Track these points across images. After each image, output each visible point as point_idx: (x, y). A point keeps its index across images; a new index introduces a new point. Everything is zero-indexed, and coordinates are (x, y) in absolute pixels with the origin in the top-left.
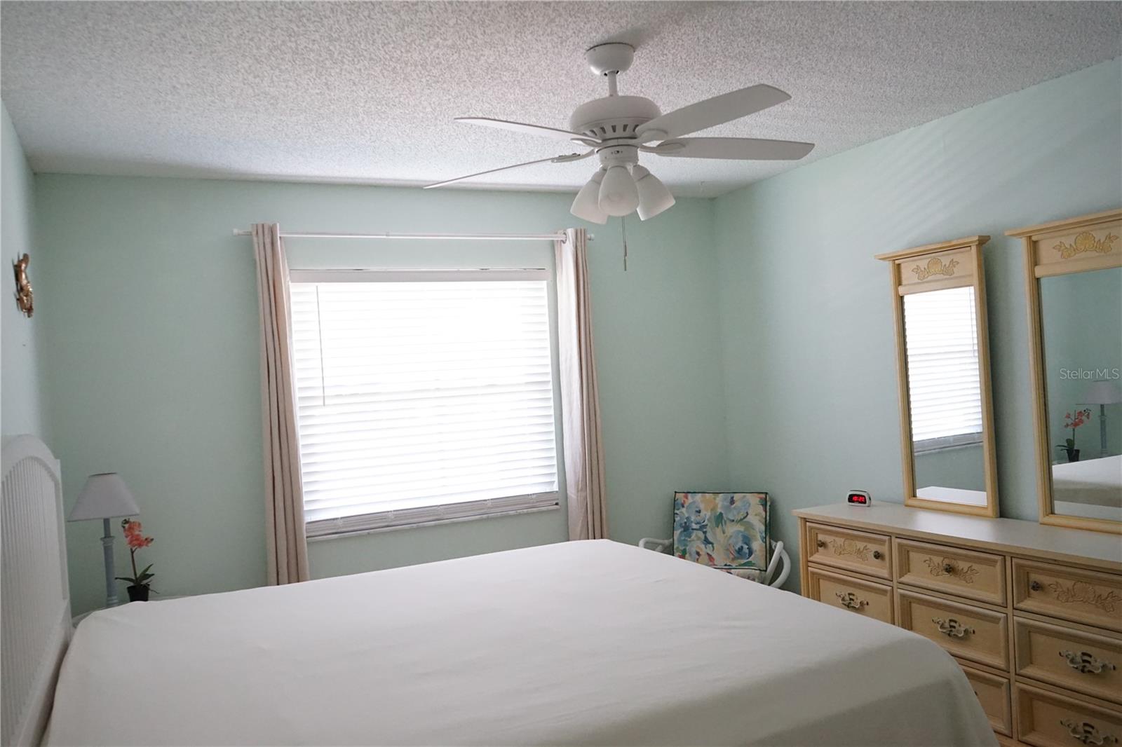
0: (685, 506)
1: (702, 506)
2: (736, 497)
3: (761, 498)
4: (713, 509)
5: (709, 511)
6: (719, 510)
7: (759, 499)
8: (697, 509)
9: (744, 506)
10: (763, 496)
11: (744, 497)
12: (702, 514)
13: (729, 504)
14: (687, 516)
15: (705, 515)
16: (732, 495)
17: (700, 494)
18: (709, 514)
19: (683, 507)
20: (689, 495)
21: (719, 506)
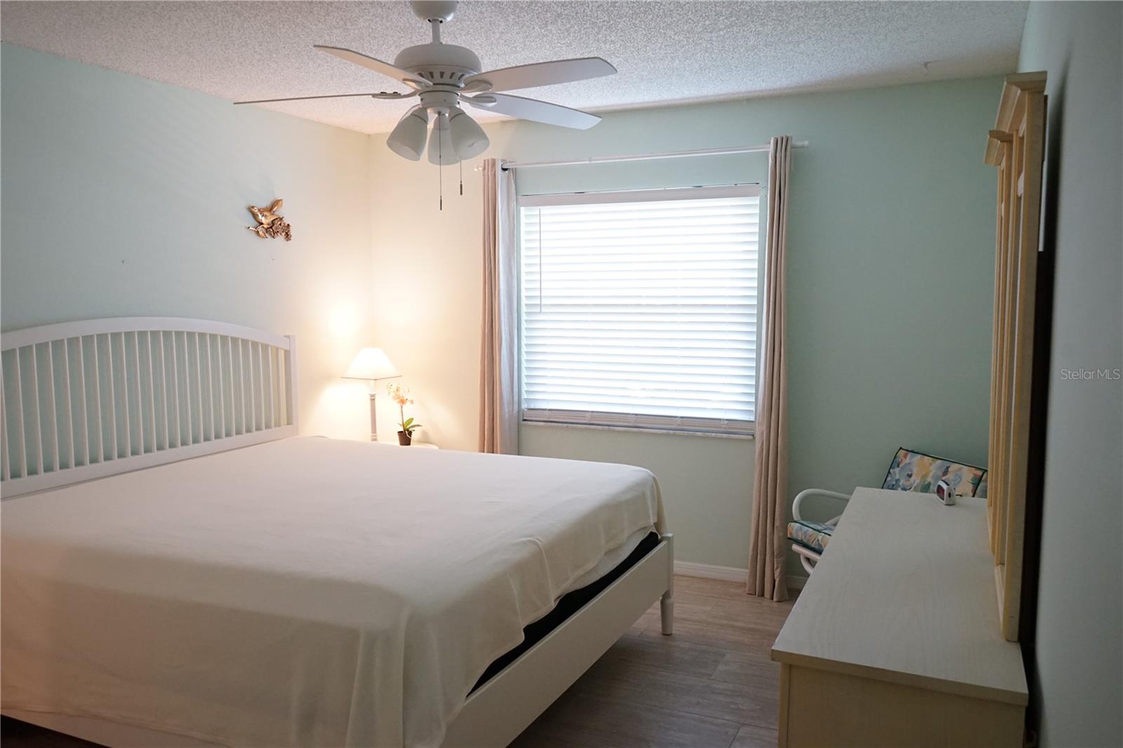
0: (901, 466)
1: (915, 470)
2: (954, 467)
3: (975, 475)
4: (924, 477)
5: (919, 478)
6: (929, 479)
7: (972, 476)
8: (910, 473)
9: (955, 481)
10: (980, 473)
11: (960, 469)
12: (912, 479)
13: (941, 474)
14: (897, 477)
15: (915, 481)
16: (947, 464)
17: (919, 456)
18: (918, 481)
19: (898, 466)
20: (910, 454)
21: (931, 474)
